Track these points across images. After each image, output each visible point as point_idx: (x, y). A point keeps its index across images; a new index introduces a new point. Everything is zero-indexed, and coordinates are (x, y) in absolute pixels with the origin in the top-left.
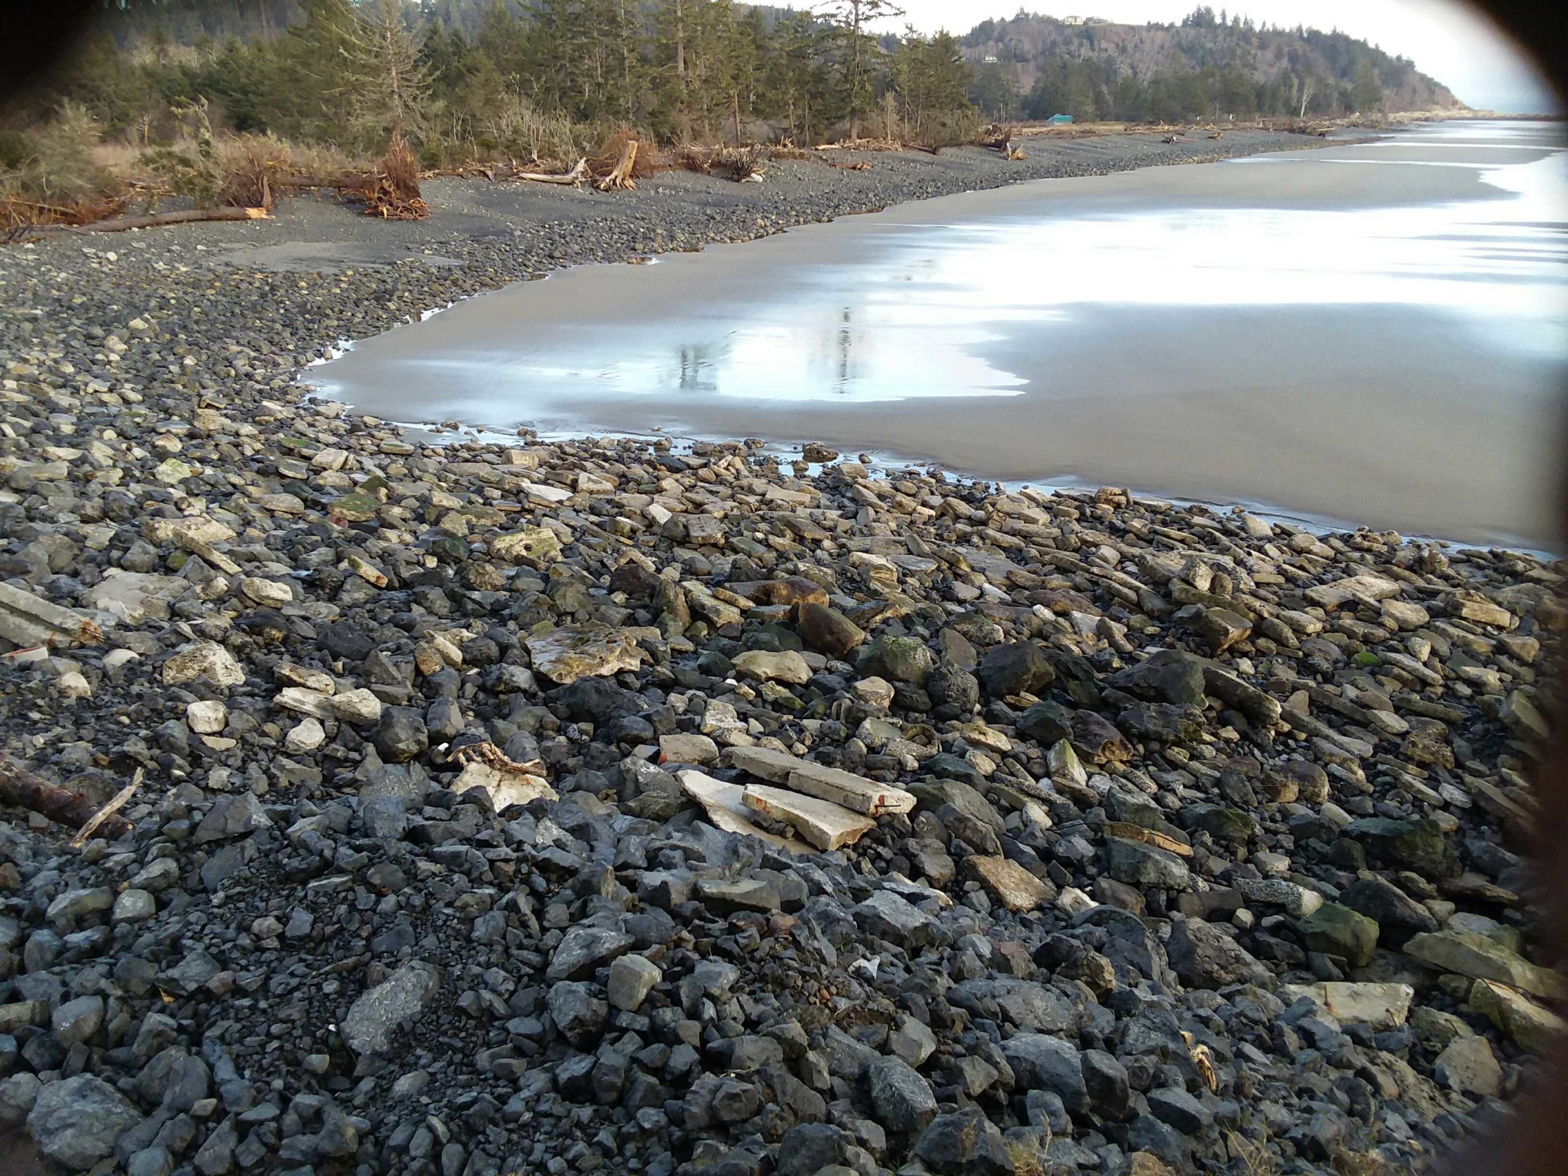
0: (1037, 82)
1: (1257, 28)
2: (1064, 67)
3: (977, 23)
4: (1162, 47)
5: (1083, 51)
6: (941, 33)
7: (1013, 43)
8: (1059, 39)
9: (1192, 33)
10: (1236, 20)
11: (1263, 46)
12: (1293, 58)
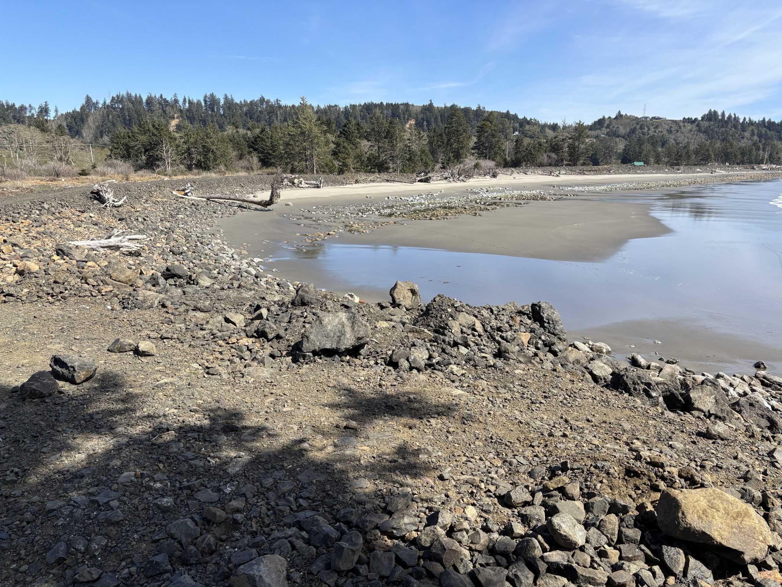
0: (625, 146)
1: (741, 121)
2: (639, 139)
3: (596, 120)
4: (691, 130)
5: (650, 132)
6: (579, 124)
7: (614, 129)
8: (638, 127)
9: (706, 124)
10: (730, 117)
11: (744, 130)
12: (760, 136)
